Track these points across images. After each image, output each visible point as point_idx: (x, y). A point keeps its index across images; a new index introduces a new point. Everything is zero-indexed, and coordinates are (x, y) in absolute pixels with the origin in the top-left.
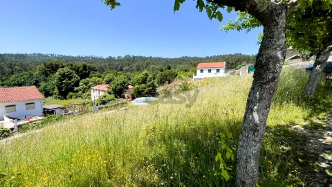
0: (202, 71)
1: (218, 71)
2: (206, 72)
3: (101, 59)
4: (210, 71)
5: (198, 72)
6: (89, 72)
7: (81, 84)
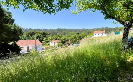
0: (96, 34)
1: (102, 34)
2: (97, 34)
3: (47, 30)
4: (99, 34)
5: (94, 35)
6: (46, 35)
7: (44, 40)
